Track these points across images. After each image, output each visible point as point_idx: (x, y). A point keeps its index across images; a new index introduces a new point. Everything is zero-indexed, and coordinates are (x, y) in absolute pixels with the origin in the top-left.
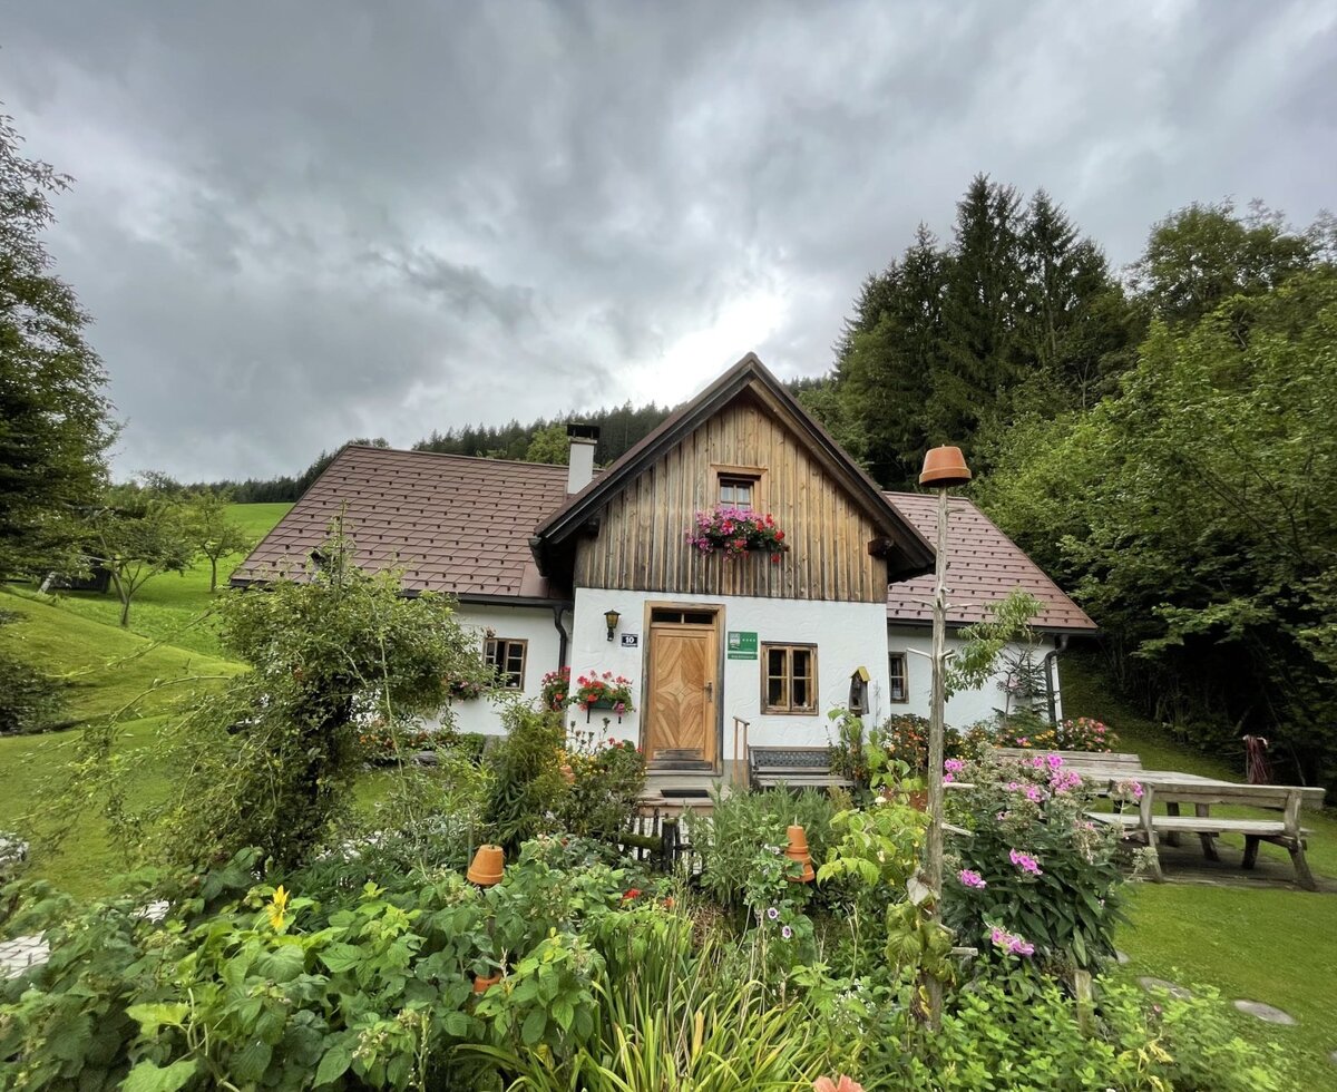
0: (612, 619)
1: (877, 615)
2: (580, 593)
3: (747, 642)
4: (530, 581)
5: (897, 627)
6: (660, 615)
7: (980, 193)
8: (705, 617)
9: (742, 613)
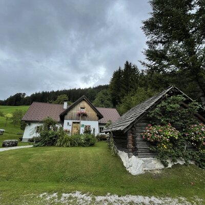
0: (68, 123)
1: (97, 122)
2: (65, 121)
3: (83, 125)
4: (59, 119)
5: (100, 124)
6: (74, 123)
7: (127, 62)
8: (79, 123)
9: (82, 122)
